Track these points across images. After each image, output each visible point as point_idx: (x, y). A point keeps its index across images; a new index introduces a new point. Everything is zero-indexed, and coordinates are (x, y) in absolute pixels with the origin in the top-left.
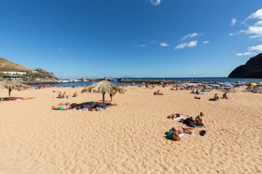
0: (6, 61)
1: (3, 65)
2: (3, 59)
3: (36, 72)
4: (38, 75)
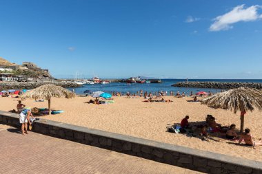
3: (26, 68)
4: (29, 72)
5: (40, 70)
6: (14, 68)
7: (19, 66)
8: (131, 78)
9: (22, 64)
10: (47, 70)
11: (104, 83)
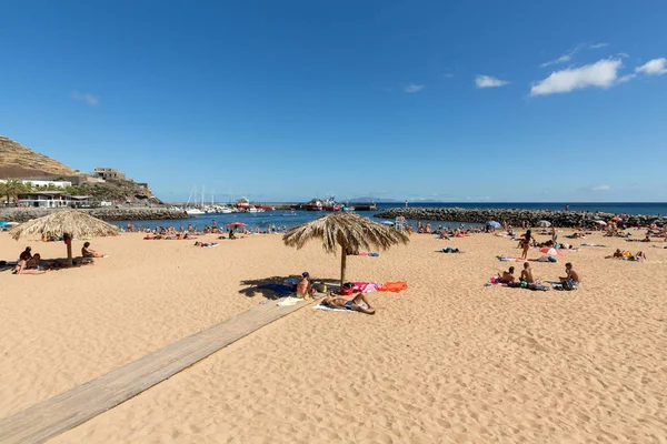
0: (15, 148)
1: (9, 159)
2: (5, 142)
3: (100, 180)
4: (105, 189)
5: (131, 183)
6: (75, 180)
7: (85, 176)
8: (314, 202)
9: (93, 172)
10: (145, 185)
11: (253, 210)
